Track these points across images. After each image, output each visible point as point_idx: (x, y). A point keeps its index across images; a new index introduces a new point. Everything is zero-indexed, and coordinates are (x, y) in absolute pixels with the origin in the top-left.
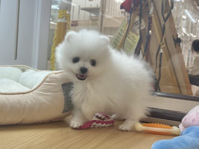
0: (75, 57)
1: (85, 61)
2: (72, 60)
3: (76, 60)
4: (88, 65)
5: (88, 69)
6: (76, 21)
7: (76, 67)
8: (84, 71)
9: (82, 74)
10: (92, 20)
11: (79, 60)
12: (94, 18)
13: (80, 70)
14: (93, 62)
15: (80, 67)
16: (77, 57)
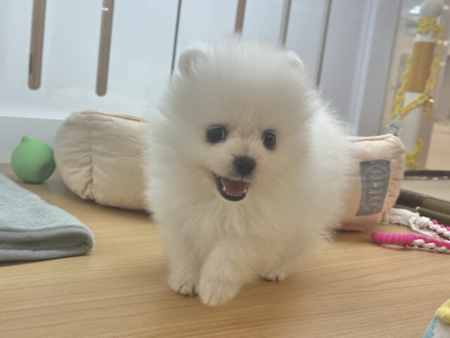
0: (212, 126)
5: (256, 161)
8: (245, 166)
9: (238, 179)
11: (227, 134)
15: (233, 155)
16: (220, 125)
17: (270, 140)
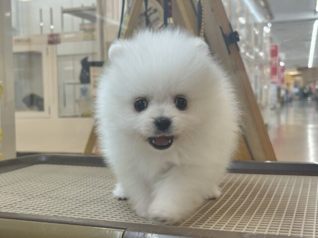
1: (161, 101)
2: (132, 106)
3: (140, 105)
4: (170, 111)
5: (171, 120)
6: (57, 35)
7: (145, 120)
10: (85, 30)
11: (147, 103)
12: (87, 27)
13: (154, 125)
14: (179, 102)
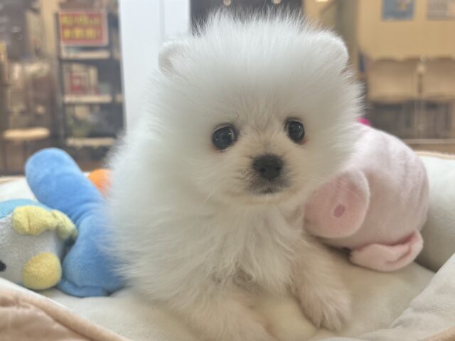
0: (217, 126)
15: (251, 157)
16: (227, 124)
17: (296, 130)
